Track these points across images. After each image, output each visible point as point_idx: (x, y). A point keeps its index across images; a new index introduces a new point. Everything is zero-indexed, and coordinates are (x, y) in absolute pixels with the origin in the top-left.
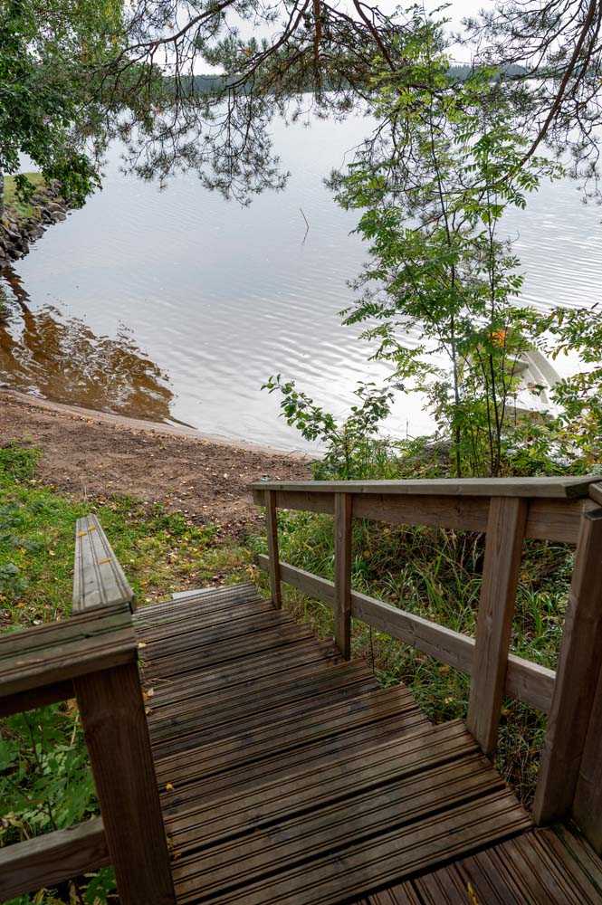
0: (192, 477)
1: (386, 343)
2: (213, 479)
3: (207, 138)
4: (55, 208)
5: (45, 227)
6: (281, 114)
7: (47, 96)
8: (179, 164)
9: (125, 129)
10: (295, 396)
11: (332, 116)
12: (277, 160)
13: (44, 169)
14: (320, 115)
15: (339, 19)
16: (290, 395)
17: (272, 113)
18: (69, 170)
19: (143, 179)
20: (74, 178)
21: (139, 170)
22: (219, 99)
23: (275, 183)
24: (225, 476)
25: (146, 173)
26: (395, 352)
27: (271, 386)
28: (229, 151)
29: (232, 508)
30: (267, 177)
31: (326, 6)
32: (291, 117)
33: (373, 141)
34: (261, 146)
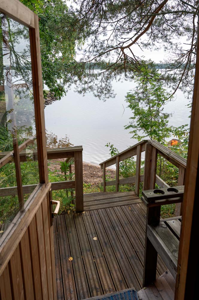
0: (85, 172)
1: (135, 135)
2: (91, 173)
3: (96, 84)
4: (49, 100)
5: (46, 105)
6: (115, 79)
7: (55, 71)
8: (88, 90)
9: (76, 81)
10: (113, 148)
11: (129, 80)
12: (113, 91)
13: (50, 89)
14: (126, 80)
15: (130, 58)
16: (112, 148)
17: (113, 79)
18: (58, 90)
19: (79, 93)
20: (59, 92)
21: (78, 91)
22: (99, 75)
23: (113, 96)
24: (94, 173)
25: (80, 92)
26: (137, 137)
27: (107, 146)
28: (101, 88)
29: (95, 180)
30: (110, 95)
31: (127, 56)
32: (118, 80)
33: (138, 87)
34: (109, 87)
